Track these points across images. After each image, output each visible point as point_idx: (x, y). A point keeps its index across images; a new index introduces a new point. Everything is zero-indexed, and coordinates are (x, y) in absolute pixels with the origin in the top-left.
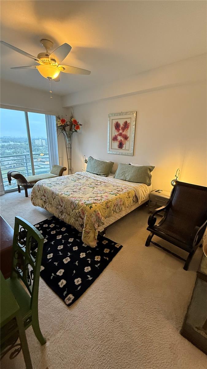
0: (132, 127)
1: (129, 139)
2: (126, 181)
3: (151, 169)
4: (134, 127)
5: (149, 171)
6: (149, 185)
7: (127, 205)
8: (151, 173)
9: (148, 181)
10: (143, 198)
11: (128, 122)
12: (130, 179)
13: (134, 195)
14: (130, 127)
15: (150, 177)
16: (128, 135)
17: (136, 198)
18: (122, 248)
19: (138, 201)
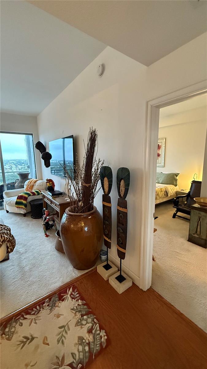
0: (163, 148)
1: (161, 156)
2: (159, 183)
3: (177, 175)
4: (164, 148)
5: (175, 176)
6: (176, 185)
7: (160, 196)
8: (177, 178)
9: (175, 183)
10: (172, 194)
11: (160, 145)
12: (162, 182)
13: (165, 191)
14: (161, 148)
15: (176, 180)
16: (160, 154)
17: (166, 193)
18: (158, 218)
19: (168, 196)
